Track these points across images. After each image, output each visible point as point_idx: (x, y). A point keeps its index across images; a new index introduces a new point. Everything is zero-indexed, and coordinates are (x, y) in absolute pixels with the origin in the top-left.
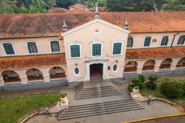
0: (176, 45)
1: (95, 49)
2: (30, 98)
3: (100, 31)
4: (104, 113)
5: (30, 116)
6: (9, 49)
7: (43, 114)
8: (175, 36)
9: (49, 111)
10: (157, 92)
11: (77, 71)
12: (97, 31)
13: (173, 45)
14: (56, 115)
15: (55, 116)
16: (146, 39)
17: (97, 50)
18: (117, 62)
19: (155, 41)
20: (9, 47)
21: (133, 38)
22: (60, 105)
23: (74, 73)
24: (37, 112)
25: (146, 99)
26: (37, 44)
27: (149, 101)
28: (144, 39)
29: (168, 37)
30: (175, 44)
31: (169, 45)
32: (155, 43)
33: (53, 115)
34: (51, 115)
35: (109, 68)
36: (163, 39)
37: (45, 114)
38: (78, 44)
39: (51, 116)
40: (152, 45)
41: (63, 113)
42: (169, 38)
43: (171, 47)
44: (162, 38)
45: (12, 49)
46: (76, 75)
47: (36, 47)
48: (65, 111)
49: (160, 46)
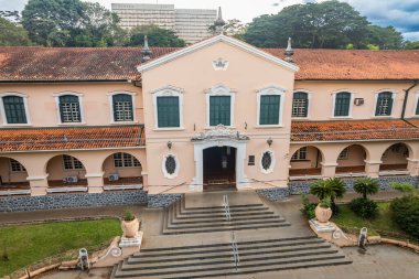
0: (414, 115)
1: (217, 108)
2: (43, 230)
3: (227, 65)
4: (239, 270)
5: (32, 274)
6: (15, 110)
7: (70, 269)
8: (407, 92)
9: (88, 261)
10: (381, 225)
11: (171, 165)
12: (220, 64)
13: (406, 117)
14: (106, 272)
15: (103, 276)
16: (337, 99)
17: (220, 110)
18: (270, 143)
19: (361, 102)
20: (15, 104)
21: (306, 94)
22: (119, 242)
23: (165, 171)
24: (54, 262)
25: (354, 240)
26: (81, 100)
27: (361, 246)
28: (334, 96)
29: (390, 94)
30: (410, 113)
31: (396, 114)
32: (361, 107)
33: (98, 273)
34: (91, 272)
35: (251, 160)
36: (379, 99)
37: (77, 268)
38: (175, 94)
39: (91, 275)
40: (355, 113)
41: (124, 266)
42: (394, 97)
43: (402, 118)
44: (376, 96)
45: (23, 110)
46: (169, 176)
47: (78, 107)
48: (131, 260)
49: (374, 116)
